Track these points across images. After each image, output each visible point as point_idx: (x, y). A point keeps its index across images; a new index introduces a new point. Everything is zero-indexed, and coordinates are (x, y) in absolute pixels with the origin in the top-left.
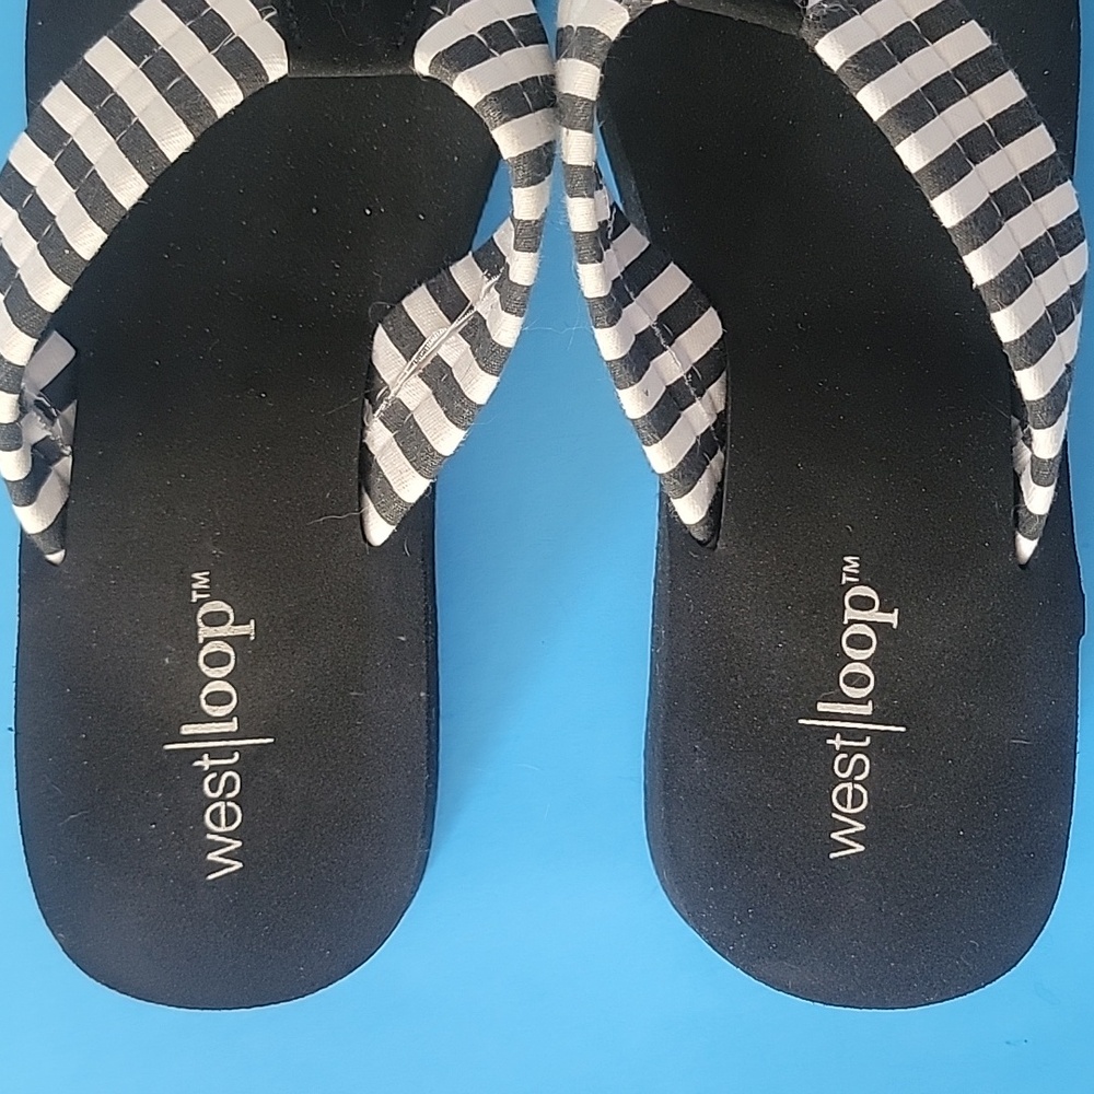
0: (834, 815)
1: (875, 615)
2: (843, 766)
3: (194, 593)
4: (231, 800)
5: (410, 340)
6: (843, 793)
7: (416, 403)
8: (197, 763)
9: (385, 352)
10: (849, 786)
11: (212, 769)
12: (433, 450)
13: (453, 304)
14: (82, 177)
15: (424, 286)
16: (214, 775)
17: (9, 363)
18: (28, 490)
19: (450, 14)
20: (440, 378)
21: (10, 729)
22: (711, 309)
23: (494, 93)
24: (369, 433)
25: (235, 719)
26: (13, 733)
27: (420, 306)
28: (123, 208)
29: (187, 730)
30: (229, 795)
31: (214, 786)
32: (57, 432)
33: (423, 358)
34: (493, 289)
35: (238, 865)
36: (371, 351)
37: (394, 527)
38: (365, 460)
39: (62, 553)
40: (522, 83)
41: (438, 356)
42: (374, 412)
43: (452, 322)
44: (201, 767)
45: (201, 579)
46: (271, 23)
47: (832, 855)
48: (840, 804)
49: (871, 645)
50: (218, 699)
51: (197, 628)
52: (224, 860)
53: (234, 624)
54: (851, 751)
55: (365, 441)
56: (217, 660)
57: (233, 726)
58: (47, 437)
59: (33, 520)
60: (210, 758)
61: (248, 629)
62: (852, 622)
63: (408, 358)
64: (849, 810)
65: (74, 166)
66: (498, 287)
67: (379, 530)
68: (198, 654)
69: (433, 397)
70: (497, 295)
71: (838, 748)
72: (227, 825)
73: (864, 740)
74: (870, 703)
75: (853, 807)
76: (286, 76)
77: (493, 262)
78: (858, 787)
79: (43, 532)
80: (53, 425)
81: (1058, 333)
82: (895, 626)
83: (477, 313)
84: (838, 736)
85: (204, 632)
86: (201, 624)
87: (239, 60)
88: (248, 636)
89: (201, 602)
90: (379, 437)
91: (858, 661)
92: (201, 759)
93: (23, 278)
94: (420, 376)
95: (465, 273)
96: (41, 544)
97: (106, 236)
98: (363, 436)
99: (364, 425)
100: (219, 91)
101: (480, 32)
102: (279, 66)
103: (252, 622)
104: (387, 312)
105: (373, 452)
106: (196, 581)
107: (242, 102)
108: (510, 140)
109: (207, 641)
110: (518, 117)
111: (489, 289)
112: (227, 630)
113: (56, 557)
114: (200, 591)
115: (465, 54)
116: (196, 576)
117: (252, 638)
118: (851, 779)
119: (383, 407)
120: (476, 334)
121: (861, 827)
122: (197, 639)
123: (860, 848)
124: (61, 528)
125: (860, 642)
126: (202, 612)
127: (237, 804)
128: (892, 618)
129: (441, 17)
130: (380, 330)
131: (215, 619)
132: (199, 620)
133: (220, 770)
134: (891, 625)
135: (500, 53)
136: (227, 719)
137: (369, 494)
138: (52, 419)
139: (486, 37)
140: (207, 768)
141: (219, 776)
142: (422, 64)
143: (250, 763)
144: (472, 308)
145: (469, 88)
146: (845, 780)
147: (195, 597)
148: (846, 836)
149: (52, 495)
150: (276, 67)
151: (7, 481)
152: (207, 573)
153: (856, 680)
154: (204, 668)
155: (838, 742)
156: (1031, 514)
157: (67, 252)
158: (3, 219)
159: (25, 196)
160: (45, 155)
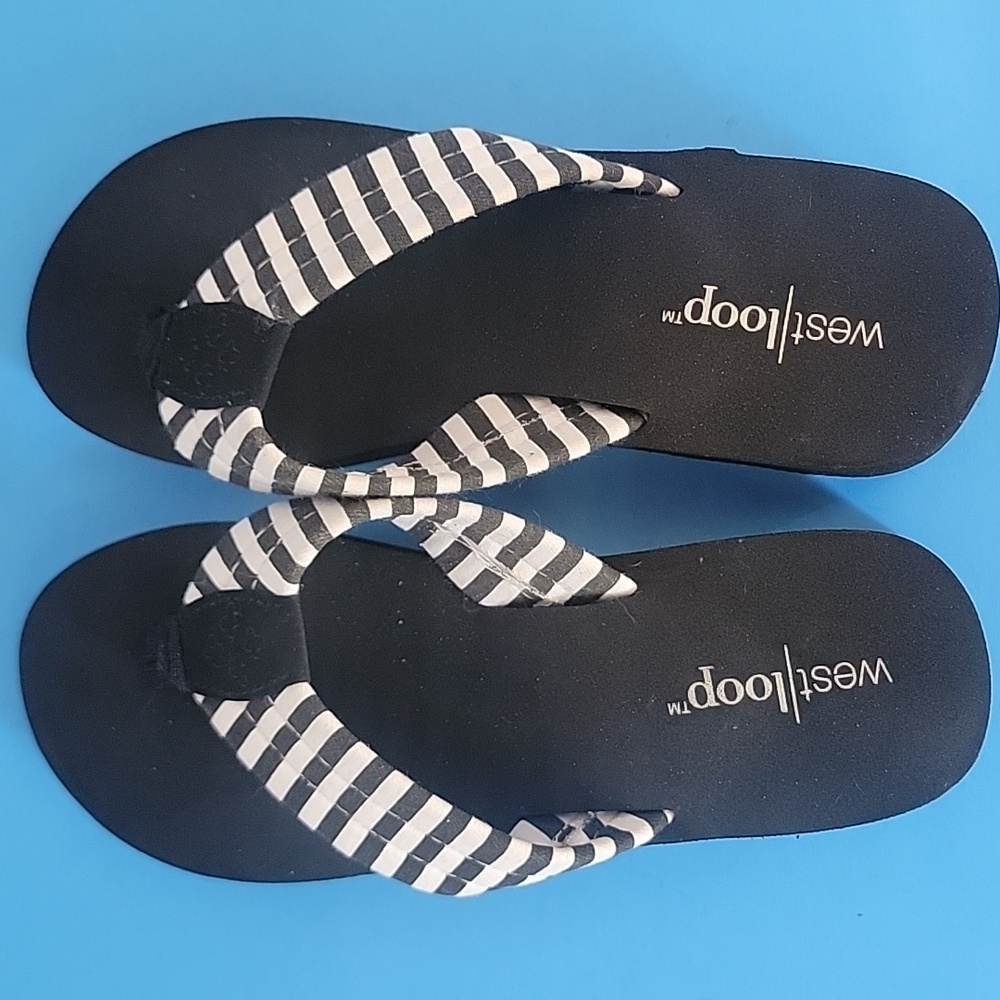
2: (816, 333)
3: (684, 712)
4: (832, 672)
5: (488, 580)
6: (835, 335)
7: (531, 568)
8: (808, 698)
9: (499, 597)
10: (830, 330)
11: (811, 687)
12: (562, 552)
13: (459, 552)
14: (396, 819)
15: (449, 575)
16: (815, 685)
17: (532, 854)
18: (622, 838)
19: (255, 575)
20: (511, 555)
21: (798, 837)
23: (307, 538)
24: (557, 601)
25: (773, 674)
26: (801, 835)
27: (462, 576)
28: (413, 787)
29: (784, 708)
30: (829, 672)
31: (824, 685)
32: (578, 823)
33: (499, 568)
34: (444, 525)
35: (880, 661)
36: (499, 607)
37: (622, 575)
38: (576, 601)
39: (666, 812)
40: (298, 520)
41: (497, 558)
42: (541, 599)
43: (470, 551)
44: (810, 695)
45: (674, 708)
46: (276, 697)
50: (759, 688)
51: (709, 708)
52: (876, 671)
53: (703, 681)
54: (805, 326)
55: (563, 603)
56: (731, 691)
57: (778, 676)
58: (584, 830)
59: (643, 832)
60: (803, 689)
61: (706, 670)
63: (501, 579)
65: (388, 827)
66: (442, 522)
67: (625, 585)
68: (727, 705)
69: (525, 557)
70: (448, 522)
71: (802, 336)
72: (851, 672)
73: (798, 316)
74: (770, 310)
76: (311, 684)
77: (425, 529)
78: (831, 324)
79: (651, 825)
80: (574, 828)
81: (514, 156)
83: (463, 533)
85: (711, 702)
86: (706, 706)
87: (302, 718)
88: (711, 670)
89: (690, 706)
90: (560, 592)
92: (805, 696)
93: (471, 852)
94: (511, 569)
95: (435, 547)
96: (661, 827)
97: (434, 796)
98: (559, 605)
99: (551, 606)
100: (325, 726)
101: (266, 553)
102: (303, 688)
103: (700, 668)
104: (470, 599)
105: (570, 597)
106: (675, 711)
107: (331, 711)
108: (338, 523)
109: (717, 700)
110: (322, 521)
111: (445, 528)
112: (708, 686)
113: (670, 816)
114: (682, 708)
115: (282, 560)
116: (671, 712)
117: (712, 667)
118: (826, 329)
119: (537, 593)
120: (476, 533)
122: (717, 707)
124: (649, 814)
126: (696, 705)
127: (834, 666)
129: (259, 582)
130: (483, 602)
131: (701, 695)
132: (703, 707)
133: (811, 682)
135: (279, 537)
136: (773, 680)
137: (601, 595)
138: (571, 829)
139: (270, 548)
140: (810, 691)
141: (816, 682)
142: (292, 589)
143: (803, 661)
144: (459, 538)
145: (305, 555)
146: (826, 333)
147: (686, 711)
149: (624, 822)
150: (304, 690)
151: (617, 853)
152: (669, 705)
154: (738, 700)
156: (642, 184)
158: (432, 876)
159: (416, 861)
160: (385, 849)
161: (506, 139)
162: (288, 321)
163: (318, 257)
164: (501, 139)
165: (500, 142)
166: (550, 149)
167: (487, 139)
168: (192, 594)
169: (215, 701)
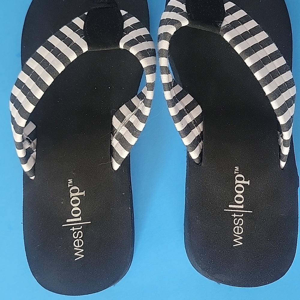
0: (234, 235)
1: (243, 182)
2: (236, 222)
3: (69, 184)
4: (80, 239)
5: (121, 118)
6: (236, 229)
7: (124, 133)
8: (71, 229)
9: (115, 122)
10: (238, 227)
11: (75, 231)
12: (129, 144)
13: (132, 108)
14: (37, 79)
15: (125, 105)
16: (75, 232)
17: (20, 126)
18: (25, 160)
19: (128, 34)
20: (130, 127)
21: (22, 223)
22: (199, 105)
23: (140, 51)
24: (112, 142)
25: (81, 217)
26: (23, 224)
27: (124, 109)
28: (47, 85)
29: (68, 221)
30: (80, 237)
31: (76, 235)
32: (32, 146)
33: (125, 121)
34: (142, 103)
35: (83, 256)
36: (112, 122)
37: (120, 165)
38: (112, 148)
39: (34, 177)
40: (147, 50)
41: (129, 121)
42: (113, 136)
43: (132, 112)
44: (72, 230)
45: (70, 181)
46: (83, 39)
47: (234, 246)
48: (236, 232)
49: (243, 190)
50: (76, 212)
51: (70, 194)
52: (79, 255)
53: (80, 192)
54: (238, 218)
55: (112, 144)
56: (75, 202)
57: (80, 219)
58: (29, 147)
59: (27, 168)
60: (74, 228)
61: (83, 193)
62: (237, 184)
63: (121, 123)
64: (238, 233)
65: (35, 77)
67: (116, 166)
68: (70, 200)
69: (128, 131)
71: (235, 217)
72: (80, 245)
73: (241, 215)
74: (243, 205)
75: (239, 233)
76: (87, 51)
77: (142, 97)
78: (240, 227)
79: (29, 171)
80: (31, 144)
81: (289, 108)
82: (249, 185)
83: (139, 109)
84: (235, 214)
85: (72, 195)
86: (71, 193)
87: (76, 48)
88: (83, 195)
89: (71, 187)
90: (115, 143)
91: (239, 194)
92: (72, 228)
93: (23, 105)
94: (125, 126)
95: (135, 100)
96: (29, 174)
97: (44, 93)
98: (111, 143)
99: (111, 140)
100: (71, 55)
101: (136, 38)
102: (86, 48)
103: (84, 191)
104: (116, 112)
105: (114, 147)
106: (69, 181)
107: (77, 58)
108: (145, 63)
109: (73, 197)
110: (146, 57)
111: (141, 103)
112: (78, 194)
113: (33, 178)
114: (70, 184)
115: (132, 43)
117: (84, 196)
118: (238, 225)
119: (115, 135)
120: (139, 114)
121: (242, 238)
122: (70, 197)
123: (241, 244)
124: (34, 170)
125: (239, 189)
126: (71, 189)
127: (82, 240)
128: (248, 183)
129: (126, 35)
130: (114, 116)
131: (75, 191)
132: (70, 192)
133: (77, 231)
134: (248, 184)
135: (141, 43)
136: (79, 217)
137: (113, 157)
138: (31, 142)
139: (137, 39)
140: (74, 231)
141: (77, 233)
142: (121, 46)
143: (85, 228)
144: (137, 108)
145: (134, 51)
146: (237, 226)
147: (69, 186)
148: (237, 240)
149: (31, 162)
150: (85, 49)
151: (20, 158)
152: (72, 179)
153: (239, 199)
154: (72, 204)
155: (235, 215)
156: (284, 155)
157: (34, 97)
158: (17, 92)
159: (22, 86)
160: (27, 75)
161: (294, 105)
162: (221, 32)
163: (245, 41)
164: (294, 103)
165: (293, 103)
166: (292, 120)
167: (293, 98)
168: (123, 13)
169: (84, 19)
